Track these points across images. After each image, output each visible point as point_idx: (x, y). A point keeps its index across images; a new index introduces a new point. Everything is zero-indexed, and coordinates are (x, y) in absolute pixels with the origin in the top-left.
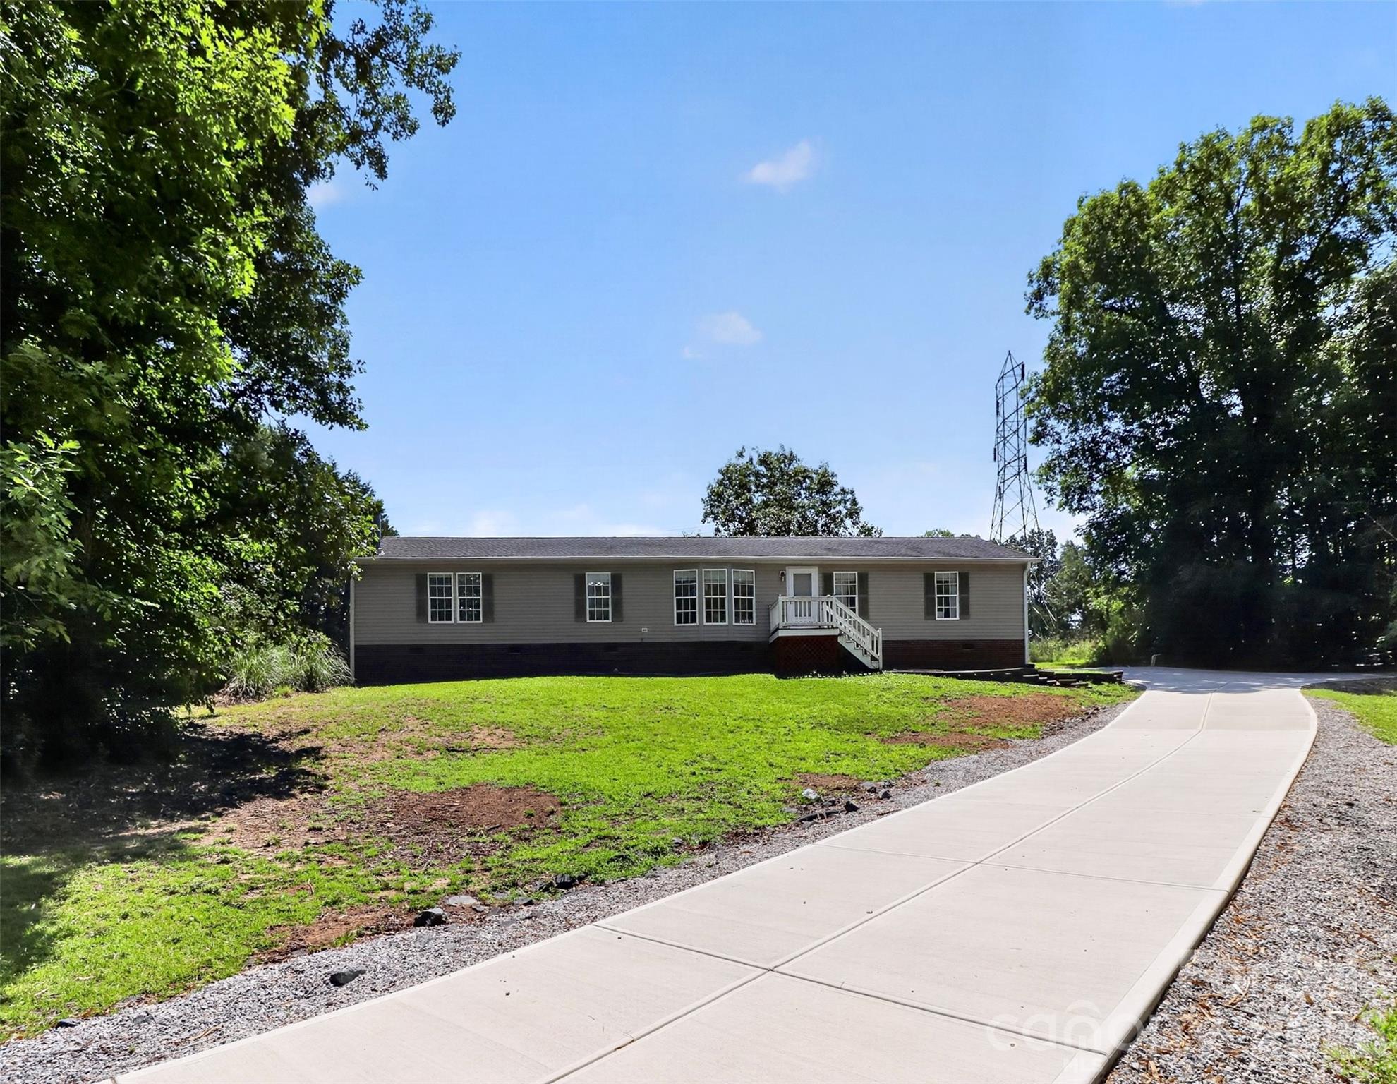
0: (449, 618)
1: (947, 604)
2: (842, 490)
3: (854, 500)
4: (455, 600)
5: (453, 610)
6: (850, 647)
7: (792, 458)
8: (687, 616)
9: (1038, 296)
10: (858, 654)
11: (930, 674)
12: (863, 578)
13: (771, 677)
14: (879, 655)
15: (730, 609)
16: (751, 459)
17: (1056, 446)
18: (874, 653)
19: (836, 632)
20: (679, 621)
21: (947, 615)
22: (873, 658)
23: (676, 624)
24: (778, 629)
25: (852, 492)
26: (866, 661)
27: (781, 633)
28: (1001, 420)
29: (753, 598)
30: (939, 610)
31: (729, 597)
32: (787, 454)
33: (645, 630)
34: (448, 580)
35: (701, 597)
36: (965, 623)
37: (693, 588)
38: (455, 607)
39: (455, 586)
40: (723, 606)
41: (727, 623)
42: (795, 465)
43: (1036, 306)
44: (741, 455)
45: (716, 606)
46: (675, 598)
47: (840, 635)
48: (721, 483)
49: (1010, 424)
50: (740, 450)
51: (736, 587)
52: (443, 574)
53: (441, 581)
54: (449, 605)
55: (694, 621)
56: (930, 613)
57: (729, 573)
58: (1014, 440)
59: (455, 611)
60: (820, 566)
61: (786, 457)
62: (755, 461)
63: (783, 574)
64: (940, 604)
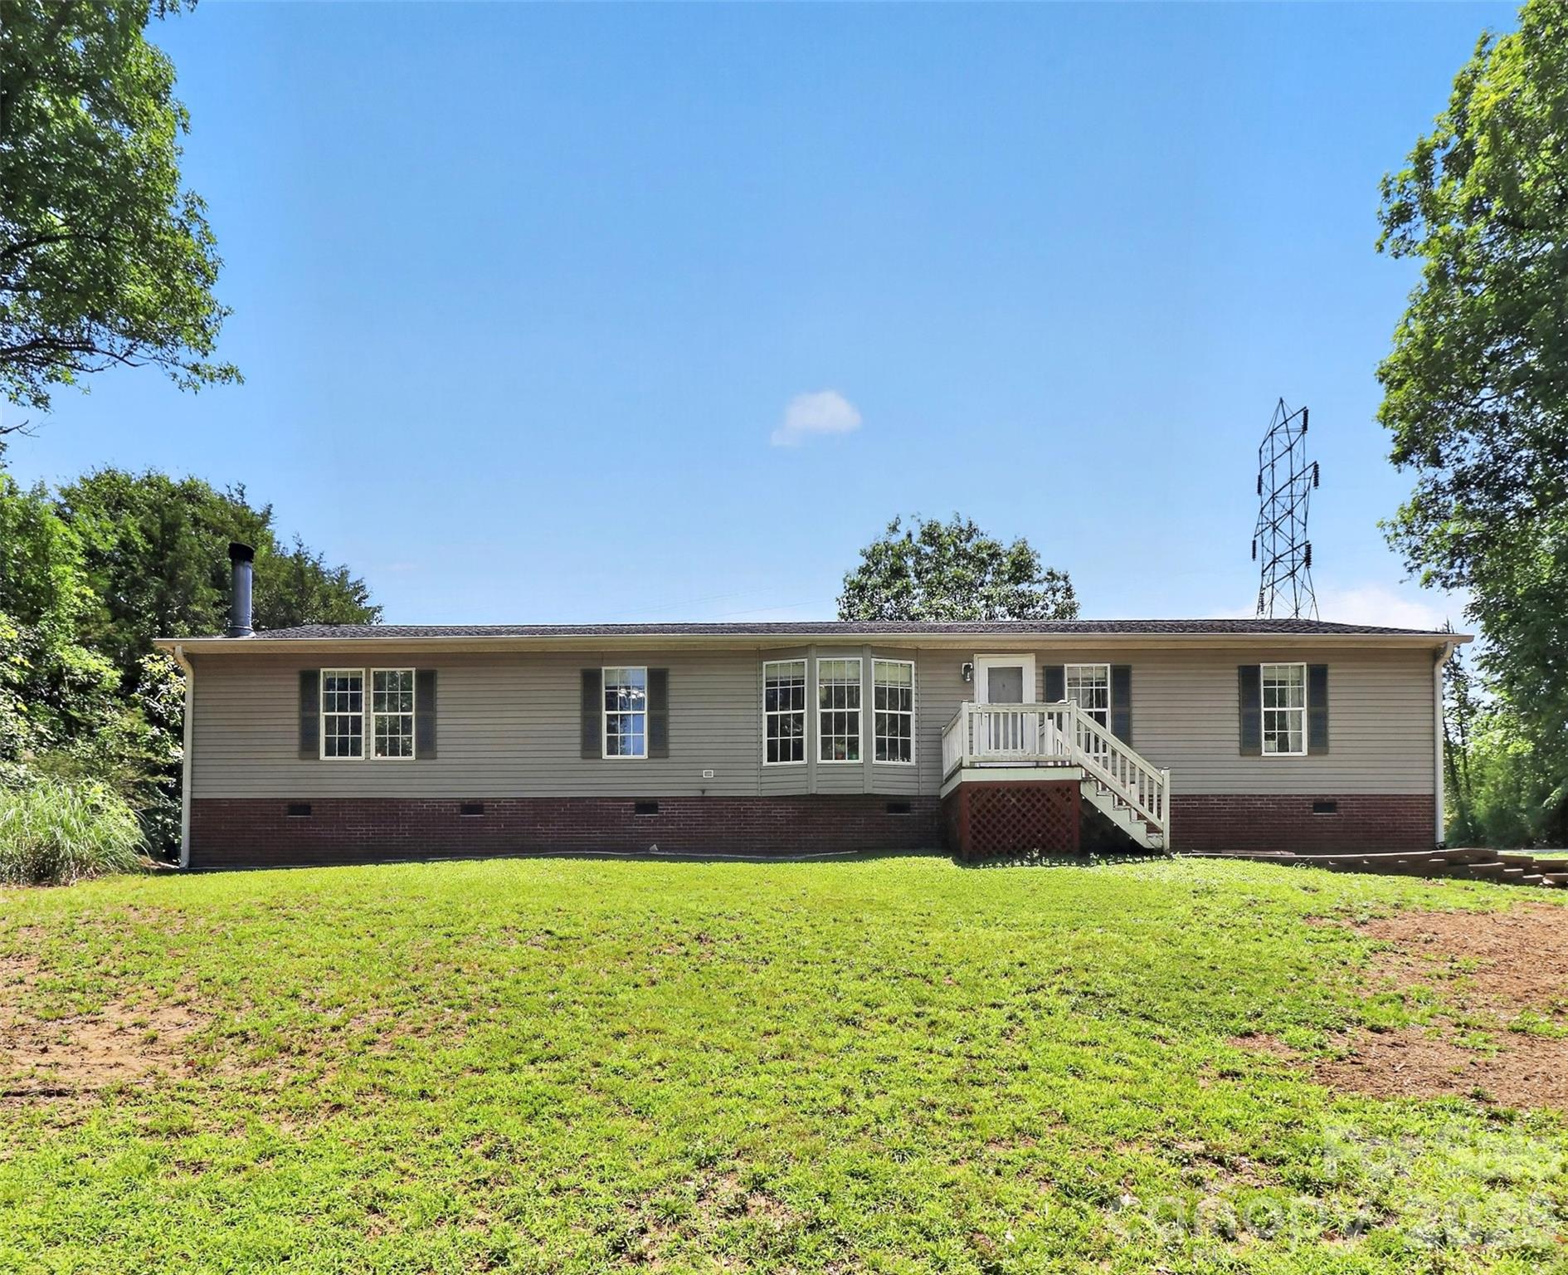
0: (356, 752)
1: (1283, 726)
2: (1050, 574)
3: (1068, 589)
4: (368, 718)
5: (363, 736)
6: (1104, 805)
7: (972, 532)
8: (786, 749)
9: (1402, 215)
10: (1121, 819)
11: (1271, 860)
12: (1122, 676)
13: (946, 864)
14: (1164, 823)
15: (867, 734)
16: (909, 535)
17: (1430, 472)
18: (1152, 817)
19: (1077, 775)
20: (772, 757)
21: (1283, 747)
22: (1152, 828)
23: (765, 763)
24: (961, 767)
25: (1066, 578)
26: (1138, 833)
27: (967, 776)
28: (1267, 496)
29: (912, 713)
30: (1268, 737)
31: (866, 712)
32: (965, 527)
33: (708, 774)
34: (356, 684)
35: (813, 712)
36: (1318, 761)
37: (799, 694)
38: (368, 732)
39: (368, 692)
40: (854, 729)
41: (861, 760)
42: (975, 540)
43: (1397, 233)
44: (894, 529)
45: (840, 727)
46: (765, 714)
47: (1086, 780)
48: (864, 571)
49: (1282, 500)
50: (892, 521)
51: (880, 692)
52: (348, 671)
53: (343, 683)
54: (357, 729)
55: (798, 755)
56: (1249, 743)
57: (867, 666)
58: (1285, 526)
59: (368, 738)
60: (1038, 653)
61: (961, 531)
62: (916, 537)
63: (967, 667)
64: (1270, 725)
